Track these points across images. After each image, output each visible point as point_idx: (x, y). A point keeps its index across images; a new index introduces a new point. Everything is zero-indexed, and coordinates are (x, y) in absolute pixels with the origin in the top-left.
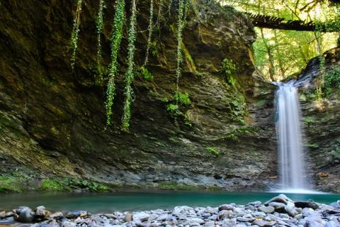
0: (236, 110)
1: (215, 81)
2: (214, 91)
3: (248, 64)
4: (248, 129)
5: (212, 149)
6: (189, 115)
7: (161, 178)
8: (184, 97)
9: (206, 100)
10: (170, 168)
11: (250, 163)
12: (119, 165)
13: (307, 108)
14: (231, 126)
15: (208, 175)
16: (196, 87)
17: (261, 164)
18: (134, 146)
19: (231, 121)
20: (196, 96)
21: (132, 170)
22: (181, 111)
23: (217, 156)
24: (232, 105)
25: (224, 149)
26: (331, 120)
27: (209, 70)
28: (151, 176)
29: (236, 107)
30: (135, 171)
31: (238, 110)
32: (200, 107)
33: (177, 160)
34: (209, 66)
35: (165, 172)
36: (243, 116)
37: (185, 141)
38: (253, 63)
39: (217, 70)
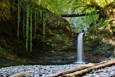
1: (58, 35)
2: (58, 38)
3: (67, 30)
4: (70, 46)
5: (60, 53)
6: (53, 45)
7: (47, 61)
8: (50, 40)
9: (57, 40)
10: (49, 58)
11: (72, 56)
12: (37, 59)
13: (86, 39)
15: (60, 60)
16: (53, 38)
17: (75, 55)
18: (40, 54)
19: (65, 45)
20: (54, 40)
21: (40, 60)
22: (50, 44)
23: (62, 54)
24: (64, 41)
25: (64, 52)
26: (93, 42)
27: (56, 33)
28: (45, 61)
30: (41, 60)
31: (66, 42)
32: (56, 42)
33: (51, 56)
34: (56, 32)
35: (48, 60)
36: (68, 43)
37: (53, 51)
38: (69, 29)
39: (58, 33)
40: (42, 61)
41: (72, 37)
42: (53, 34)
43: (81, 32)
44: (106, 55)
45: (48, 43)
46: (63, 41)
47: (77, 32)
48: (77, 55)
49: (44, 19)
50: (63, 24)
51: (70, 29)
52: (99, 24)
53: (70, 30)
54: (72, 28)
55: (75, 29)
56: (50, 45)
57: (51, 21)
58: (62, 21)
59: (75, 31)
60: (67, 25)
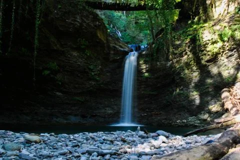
0: (93, 72)
1: (75, 54)
2: (75, 60)
3: (98, 40)
4: (103, 83)
5: (78, 98)
6: (59, 77)
7: (43, 118)
8: (54, 65)
9: (70, 66)
10: (49, 111)
11: (107, 107)
14: (90, 82)
15: (76, 115)
16: (62, 58)
17: (115, 107)
19: (90, 79)
20: (63, 63)
21: (24, 114)
22: (53, 74)
23: (82, 102)
24: (90, 69)
25: (88, 98)
26: (161, 76)
27: (70, 46)
28: (36, 117)
29: (92, 69)
30: (26, 114)
31: (94, 72)
32: (67, 71)
33: (53, 106)
34: (69, 44)
36: (99, 75)
37: (59, 94)
38: (103, 39)
39: (75, 46)
40: (29, 118)
41: (111, 59)
42: (60, 49)
43: (132, 51)
44: (189, 108)
45: (47, 72)
46: (87, 70)
47: (122, 49)
48: (120, 105)
49: (39, 7)
50: (88, 24)
51: (107, 40)
52: (178, 33)
53: (105, 42)
54: (110, 39)
55: (120, 42)
56: (52, 76)
57: (58, 14)
58: (87, 17)
59: (117, 47)
60: (98, 27)
